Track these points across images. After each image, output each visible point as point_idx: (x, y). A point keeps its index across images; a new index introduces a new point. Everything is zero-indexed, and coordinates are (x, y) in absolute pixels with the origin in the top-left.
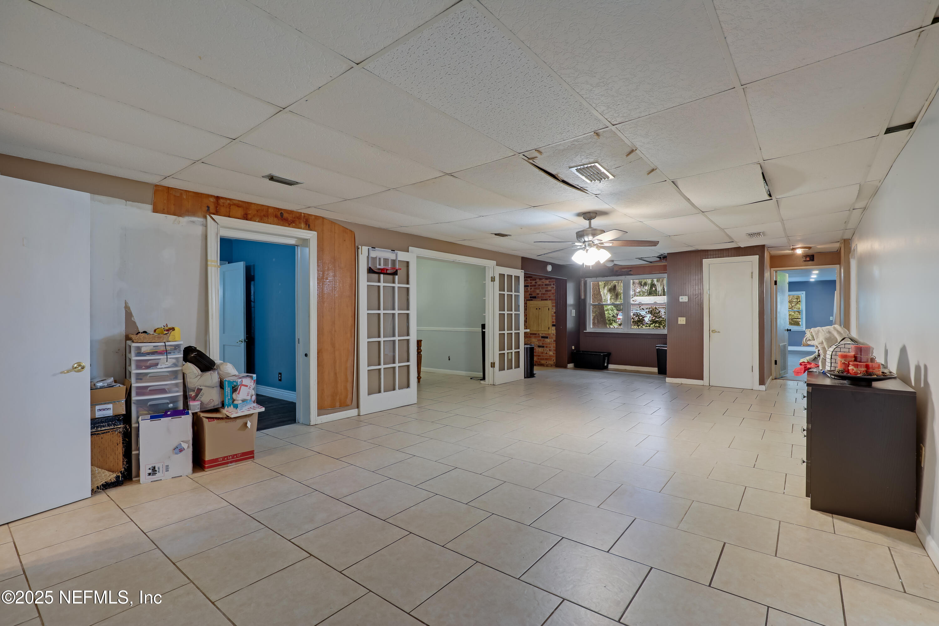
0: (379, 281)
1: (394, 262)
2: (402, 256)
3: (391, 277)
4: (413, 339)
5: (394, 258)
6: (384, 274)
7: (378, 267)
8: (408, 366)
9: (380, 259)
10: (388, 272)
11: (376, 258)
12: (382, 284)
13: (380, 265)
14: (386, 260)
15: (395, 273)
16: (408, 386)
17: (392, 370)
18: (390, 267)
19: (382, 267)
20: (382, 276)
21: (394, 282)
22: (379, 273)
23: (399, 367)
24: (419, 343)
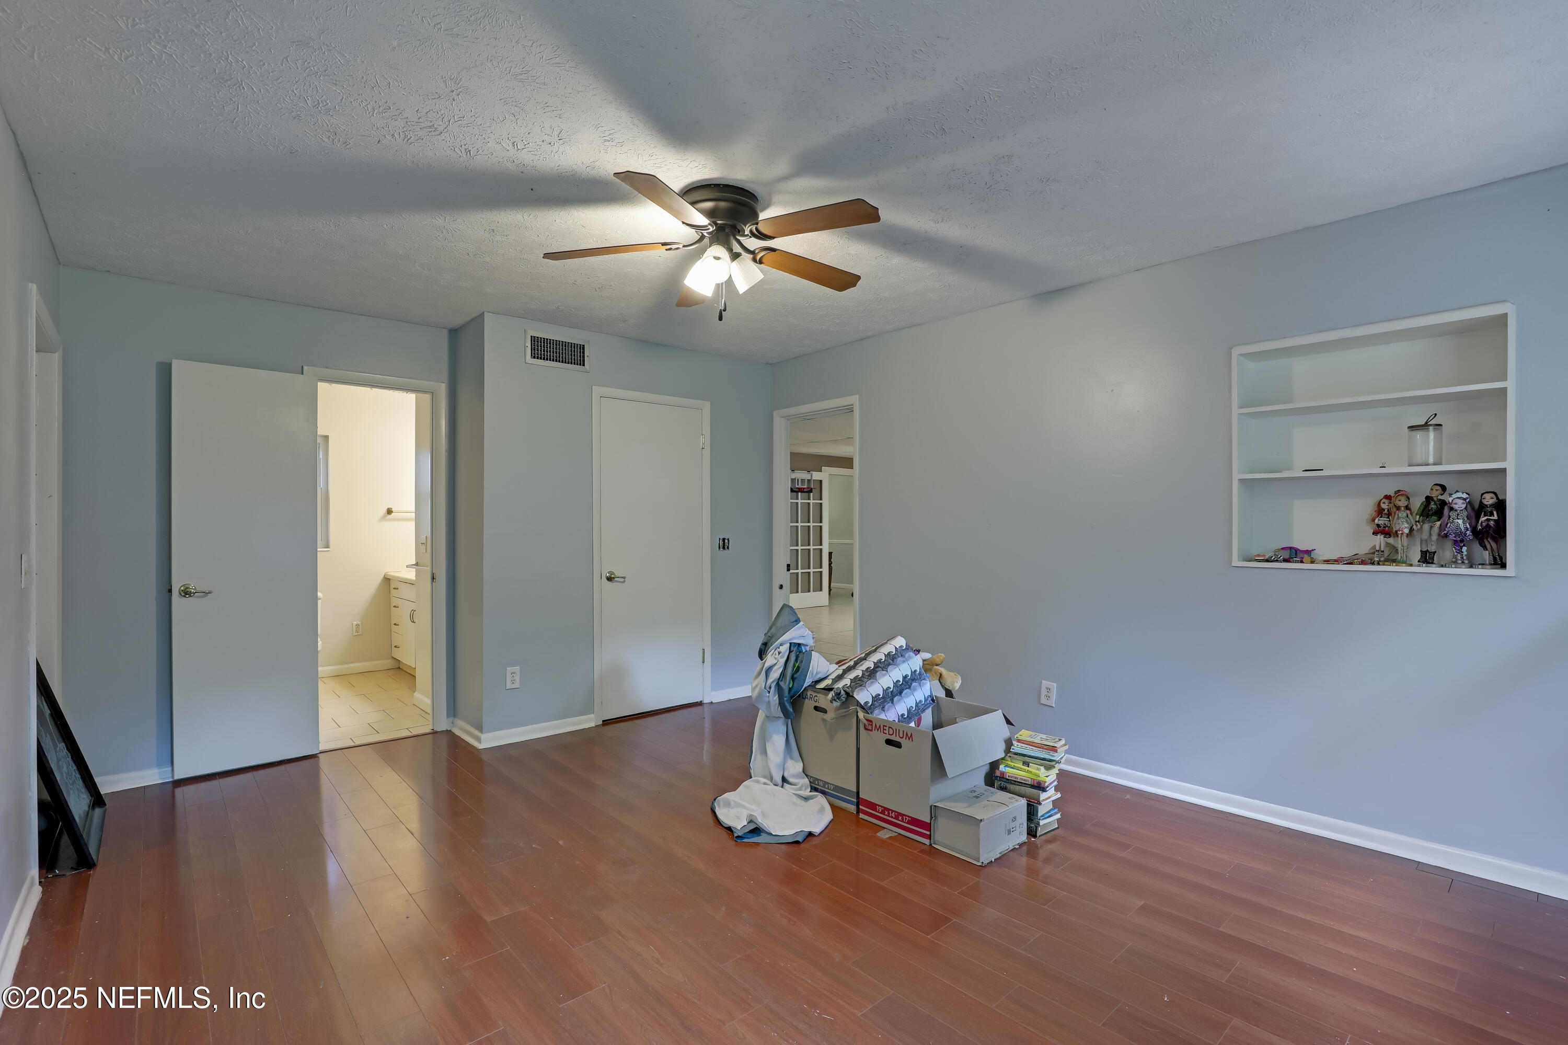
0: (797, 499)
1: (809, 481)
2: (816, 476)
3: (806, 494)
4: (826, 551)
5: (810, 478)
6: (801, 492)
7: (797, 486)
8: (821, 572)
9: (798, 480)
10: (805, 490)
11: (795, 479)
12: (800, 501)
13: (798, 485)
14: (803, 480)
15: (810, 491)
16: (821, 590)
17: (807, 574)
18: (806, 487)
19: (800, 486)
20: (800, 493)
21: (809, 499)
22: (797, 492)
23: (813, 572)
24: (830, 554)
